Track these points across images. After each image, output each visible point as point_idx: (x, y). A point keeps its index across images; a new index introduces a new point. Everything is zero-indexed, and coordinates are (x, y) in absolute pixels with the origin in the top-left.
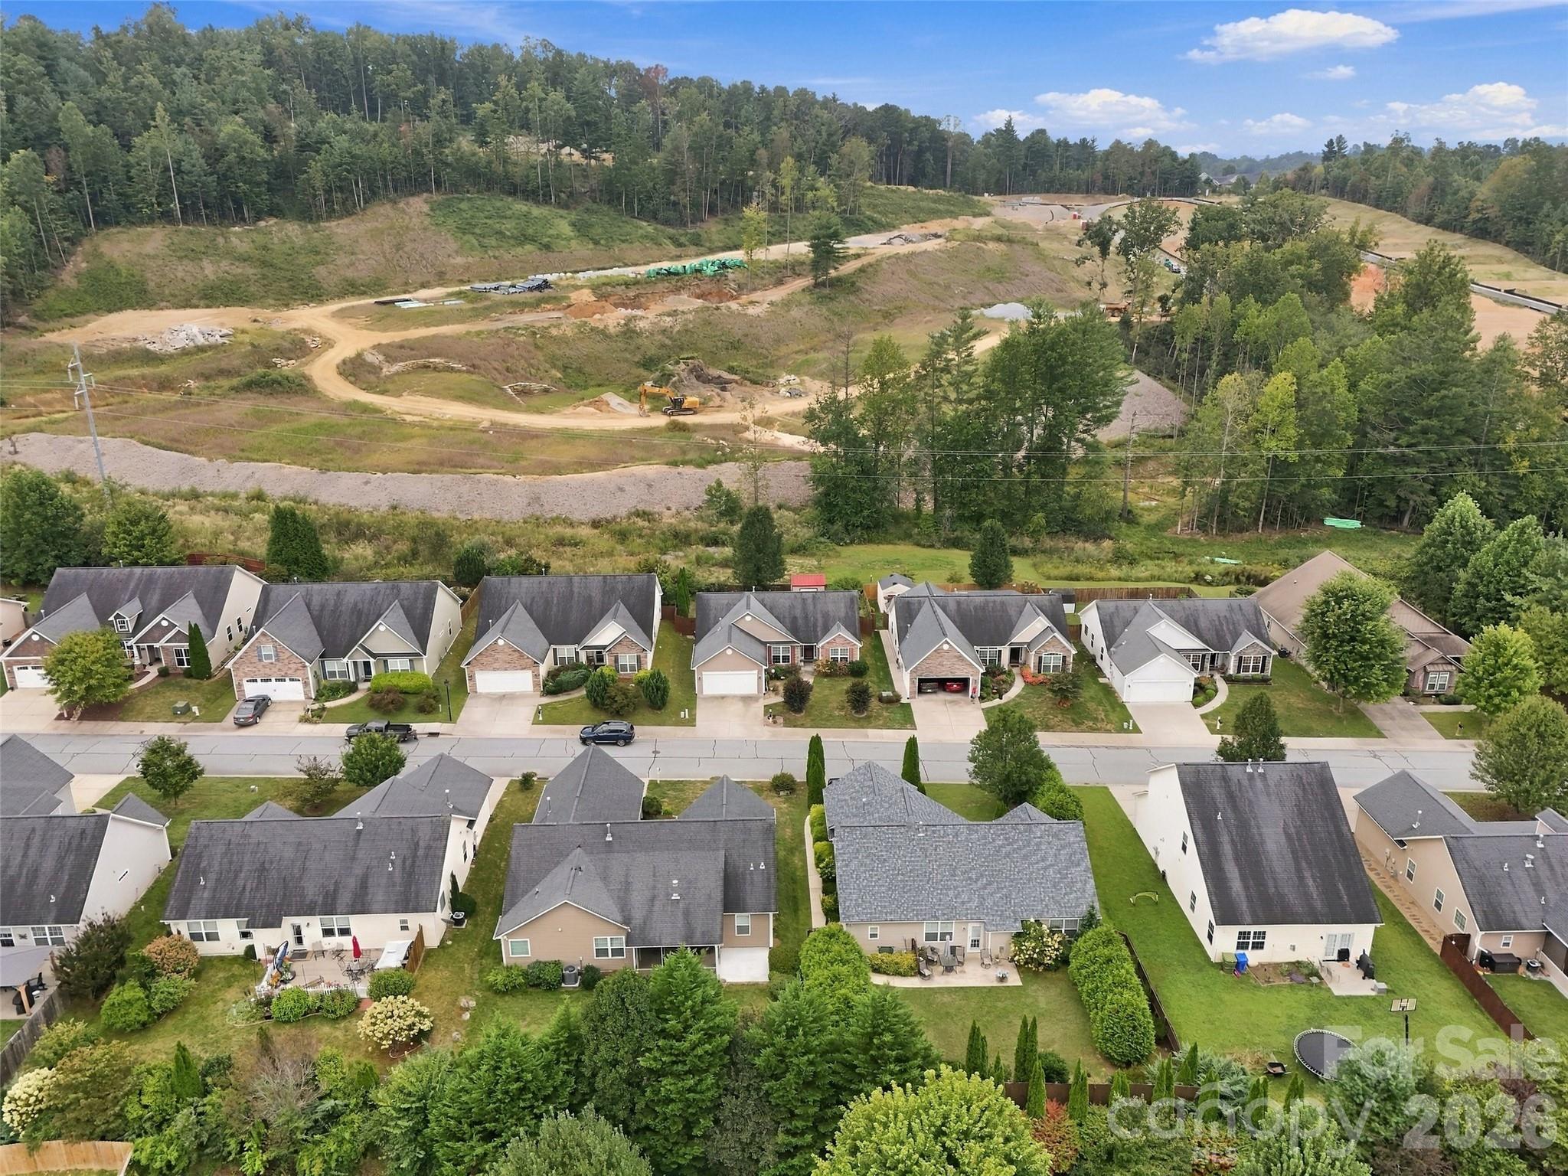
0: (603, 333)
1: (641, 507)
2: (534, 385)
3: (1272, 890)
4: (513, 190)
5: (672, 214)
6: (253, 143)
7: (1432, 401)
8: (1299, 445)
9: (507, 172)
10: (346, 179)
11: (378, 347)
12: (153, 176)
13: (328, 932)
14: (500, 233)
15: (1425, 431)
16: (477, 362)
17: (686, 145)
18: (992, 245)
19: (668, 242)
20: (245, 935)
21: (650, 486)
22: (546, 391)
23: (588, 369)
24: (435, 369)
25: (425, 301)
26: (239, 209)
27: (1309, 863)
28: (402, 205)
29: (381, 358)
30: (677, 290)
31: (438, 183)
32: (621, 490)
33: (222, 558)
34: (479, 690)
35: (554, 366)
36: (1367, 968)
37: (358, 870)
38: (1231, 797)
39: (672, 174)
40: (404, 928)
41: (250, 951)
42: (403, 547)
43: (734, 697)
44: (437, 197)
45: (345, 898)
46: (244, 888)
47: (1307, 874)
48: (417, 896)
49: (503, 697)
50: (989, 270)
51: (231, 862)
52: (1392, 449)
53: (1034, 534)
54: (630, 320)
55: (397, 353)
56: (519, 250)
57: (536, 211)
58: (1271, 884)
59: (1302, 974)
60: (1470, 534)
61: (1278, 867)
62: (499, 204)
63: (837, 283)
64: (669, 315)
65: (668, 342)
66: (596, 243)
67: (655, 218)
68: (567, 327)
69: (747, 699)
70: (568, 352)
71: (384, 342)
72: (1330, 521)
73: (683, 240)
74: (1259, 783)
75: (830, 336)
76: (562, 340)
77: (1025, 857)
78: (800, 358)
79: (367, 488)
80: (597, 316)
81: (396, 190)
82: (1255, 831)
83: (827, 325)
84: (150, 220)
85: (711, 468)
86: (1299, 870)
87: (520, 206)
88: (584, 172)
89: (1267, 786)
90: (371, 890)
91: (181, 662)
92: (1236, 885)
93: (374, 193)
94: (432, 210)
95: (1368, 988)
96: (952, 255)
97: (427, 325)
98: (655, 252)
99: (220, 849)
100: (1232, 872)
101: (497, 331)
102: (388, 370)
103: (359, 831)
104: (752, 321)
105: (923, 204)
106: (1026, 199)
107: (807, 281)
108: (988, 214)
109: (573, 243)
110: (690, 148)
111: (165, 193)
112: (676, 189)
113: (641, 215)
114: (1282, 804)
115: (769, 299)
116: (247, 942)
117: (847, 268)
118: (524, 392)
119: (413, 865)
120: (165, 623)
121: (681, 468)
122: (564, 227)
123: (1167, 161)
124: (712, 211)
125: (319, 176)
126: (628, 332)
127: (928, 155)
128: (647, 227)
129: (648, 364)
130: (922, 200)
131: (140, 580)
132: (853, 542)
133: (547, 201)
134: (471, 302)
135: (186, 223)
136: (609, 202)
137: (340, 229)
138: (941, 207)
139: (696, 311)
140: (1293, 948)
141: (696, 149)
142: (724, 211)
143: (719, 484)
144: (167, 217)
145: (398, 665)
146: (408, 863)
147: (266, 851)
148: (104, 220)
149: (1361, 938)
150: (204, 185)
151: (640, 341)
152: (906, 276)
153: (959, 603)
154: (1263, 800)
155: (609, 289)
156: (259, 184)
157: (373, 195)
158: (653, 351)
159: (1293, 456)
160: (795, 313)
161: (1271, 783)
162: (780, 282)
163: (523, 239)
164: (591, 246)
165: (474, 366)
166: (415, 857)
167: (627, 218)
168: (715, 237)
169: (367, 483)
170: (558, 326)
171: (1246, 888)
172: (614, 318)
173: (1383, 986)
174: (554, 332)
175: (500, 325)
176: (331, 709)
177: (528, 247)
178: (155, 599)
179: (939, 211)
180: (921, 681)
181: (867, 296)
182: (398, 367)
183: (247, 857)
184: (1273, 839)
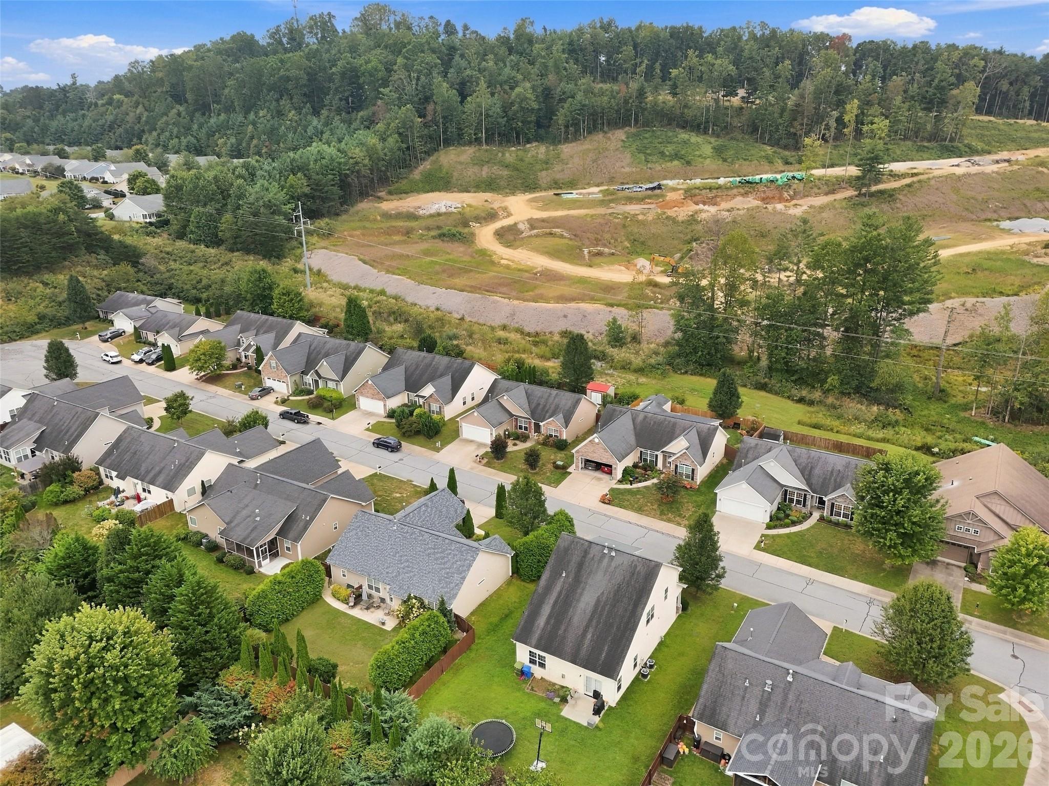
0: (674, 220)
2: (606, 250)
3: (560, 632)
5: (791, 142)
6: (530, 99)
9: (683, 113)
10: (577, 119)
12: (473, 119)
14: (662, 153)
16: (579, 233)
21: (585, 316)
22: (613, 254)
23: (650, 243)
24: (553, 236)
25: (580, 194)
26: (518, 137)
27: (598, 622)
28: (610, 135)
29: (528, 226)
30: (746, 194)
31: (636, 121)
34: (361, 407)
35: (628, 239)
37: (162, 465)
38: (580, 565)
40: (167, 497)
43: (476, 443)
44: (633, 130)
46: (125, 459)
47: (591, 630)
48: (173, 483)
49: (368, 414)
51: (128, 447)
53: (826, 392)
54: (697, 212)
55: (539, 224)
56: (669, 164)
57: (694, 139)
58: (563, 628)
61: (576, 620)
62: (670, 134)
64: (728, 211)
65: (715, 228)
66: (724, 160)
68: (651, 215)
69: (481, 445)
70: (642, 231)
71: (537, 217)
73: (791, 160)
74: (605, 562)
76: (643, 223)
77: (437, 559)
81: (609, 124)
82: (579, 591)
84: (470, 143)
86: (587, 627)
87: (684, 136)
89: (609, 565)
90: (161, 475)
92: (541, 621)
93: (595, 127)
94: (627, 138)
95: (586, 720)
100: (545, 613)
101: (605, 215)
102: (526, 234)
109: (708, 161)
111: (478, 129)
113: (769, 142)
114: (609, 581)
115: (810, 203)
118: (595, 254)
119: (181, 469)
120: (252, 343)
122: (707, 150)
125: (562, 118)
126: (692, 220)
128: (768, 151)
131: (262, 321)
132: (686, 372)
133: (705, 132)
134: (607, 196)
135: (487, 143)
137: (566, 149)
140: (564, 677)
143: (615, 320)
144: (478, 141)
145: (331, 385)
146: (180, 467)
147: (141, 446)
148: (448, 142)
150: (498, 123)
151: (695, 227)
153: (645, 417)
154: (600, 573)
155: (697, 191)
156: (530, 122)
157: (593, 128)
160: (827, 214)
161: (613, 564)
162: (833, 192)
163: (676, 156)
164: (720, 162)
165: (576, 235)
166: (184, 465)
170: (645, 214)
171: (547, 623)
172: (686, 211)
174: (640, 217)
177: (676, 163)
178: (262, 332)
180: (589, 461)
181: (898, 205)
182: (533, 232)
183: (134, 446)
184: (587, 600)
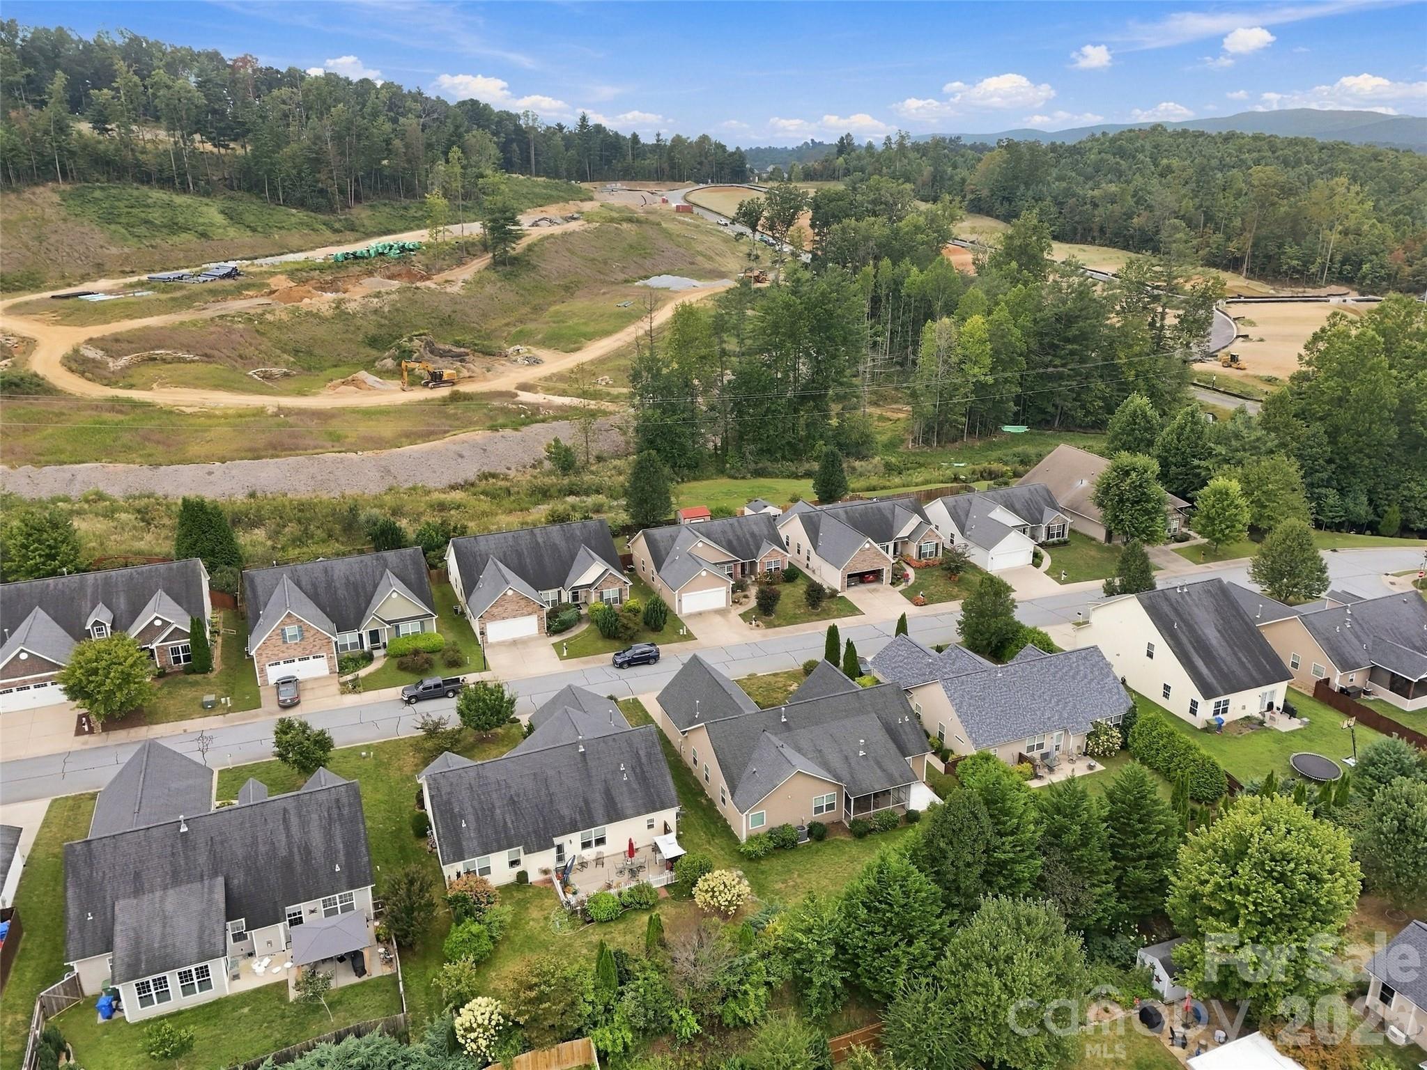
0: (319, 317)
1: (486, 469)
2: (275, 370)
4: (145, 178)
5: (320, 202)
7: (1074, 331)
8: (993, 370)
9: (137, 159)
11: (90, 341)
13: (586, 845)
14: (146, 222)
15: (1072, 353)
16: (209, 351)
17: (328, 134)
18: (625, 226)
19: (324, 227)
20: (514, 863)
21: (484, 450)
22: (286, 375)
24: (164, 361)
25: (109, 292)
27: (1239, 647)
28: (28, 195)
29: (101, 353)
30: (369, 273)
31: (64, 173)
32: (462, 456)
33: (122, 561)
34: (490, 640)
35: (284, 351)
36: (1289, 710)
37: (599, 786)
38: (1176, 610)
39: (317, 162)
40: (650, 827)
41: (522, 877)
42: (292, 529)
43: (709, 612)
44: (66, 187)
45: (599, 810)
46: (505, 823)
47: (1240, 655)
48: (659, 796)
49: (514, 643)
50: (631, 247)
51: (481, 802)
52: (1050, 370)
54: (339, 303)
55: (116, 346)
56: (178, 239)
57: (180, 200)
59: (1253, 724)
60: (1148, 422)
61: (1223, 654)
62: (135, 193)
63: (515, 261)
64: (374, 296)
65: (384, 321)
66: (254, 230)
67: (302, 205)
68: (281, 312)
69: (721, 612)
70: (292, 337)
71: (95, 336)
72: (1007, 428)
73: (337, 225)
74: (1187, 598)
75: (527, 309)
76: (279, 326)
78: (514, 330)
79: (212, 478)
80: (306, 301)
82: (1200, 632)
83: (522, 299)
85: (524, 429)
86: (1235, 654)
87: (157, 195)
88: (218, 161)
89: (1193, 600)
90: (617, 800)
91: (177, 660)
92: (1204, 670)
95: (1295, 724)
96: (598, 233)
97: (130, 317)
98: (315, 238)
99: (465, 794)
100: (1200, 664)
101: (212, 319)
102: (115, 364)
103: (583, 754)
104: (454, 299)
105: (537, 190)
106: (612, 185)
107: (487, 259)
108: (591, 199)
109: (232, 230)
110: (332, 139)
112: (322, 176)
113: (286, 203)
114: (1207, 611)
116: (518, 869)
117: (520, 247)
118: (267, 377)
119: (643, 772)
120: (158, 623)
121: (502, 432)
122: (214, 215)
123: (720, 151)
124: (358, 199)
126: (342, 314)
127: (515, 146)
128: (297, 215)
129: (373, 342)
130: (534, 186)
131: (96, 586)
133: (185, 190)
134: (164, 291)
136: (249, 190)
138: (554, 193)
139: (399, 291)
140: (1244, 708)
141: (338, 138)
142: (367, 198)
143: (556, 440)
145: (408, 628)
146: (638, 770)
147: (508, 787)
149: (1278, 692)
151: (356, 322)
152: (568, 254)
153: (846, 512)
154: (1195, 609)
155: (300, 274)
158: (373, 331)
159: (990, 380)
160: (489, 289)
161: (1195, 597)
162: (461, 263)
163: (176, 227)
165: (206, 355)
166: (641, 765)
167: (273, 206)
168: (366, 222)
169: (210, 473)
170: (272, 312)
171: (1210, 670)
172: (323, 302)
173: (1306, 720)
174: (269, 317)
175: (208, 314)
176: (363, 679)
177: (185, 236)
178: (122, 603)
179: (551, 196)
180: (849, 576)
181: (544, 273)
182: (123, 361)
183: (495, 796)
184: (1212, 635)
